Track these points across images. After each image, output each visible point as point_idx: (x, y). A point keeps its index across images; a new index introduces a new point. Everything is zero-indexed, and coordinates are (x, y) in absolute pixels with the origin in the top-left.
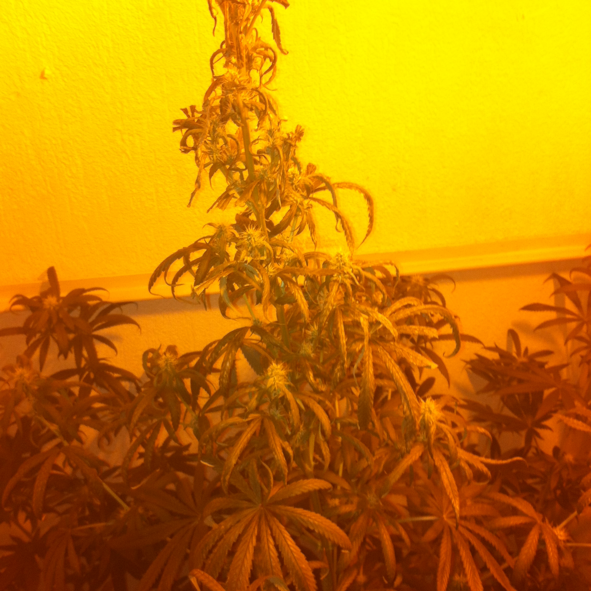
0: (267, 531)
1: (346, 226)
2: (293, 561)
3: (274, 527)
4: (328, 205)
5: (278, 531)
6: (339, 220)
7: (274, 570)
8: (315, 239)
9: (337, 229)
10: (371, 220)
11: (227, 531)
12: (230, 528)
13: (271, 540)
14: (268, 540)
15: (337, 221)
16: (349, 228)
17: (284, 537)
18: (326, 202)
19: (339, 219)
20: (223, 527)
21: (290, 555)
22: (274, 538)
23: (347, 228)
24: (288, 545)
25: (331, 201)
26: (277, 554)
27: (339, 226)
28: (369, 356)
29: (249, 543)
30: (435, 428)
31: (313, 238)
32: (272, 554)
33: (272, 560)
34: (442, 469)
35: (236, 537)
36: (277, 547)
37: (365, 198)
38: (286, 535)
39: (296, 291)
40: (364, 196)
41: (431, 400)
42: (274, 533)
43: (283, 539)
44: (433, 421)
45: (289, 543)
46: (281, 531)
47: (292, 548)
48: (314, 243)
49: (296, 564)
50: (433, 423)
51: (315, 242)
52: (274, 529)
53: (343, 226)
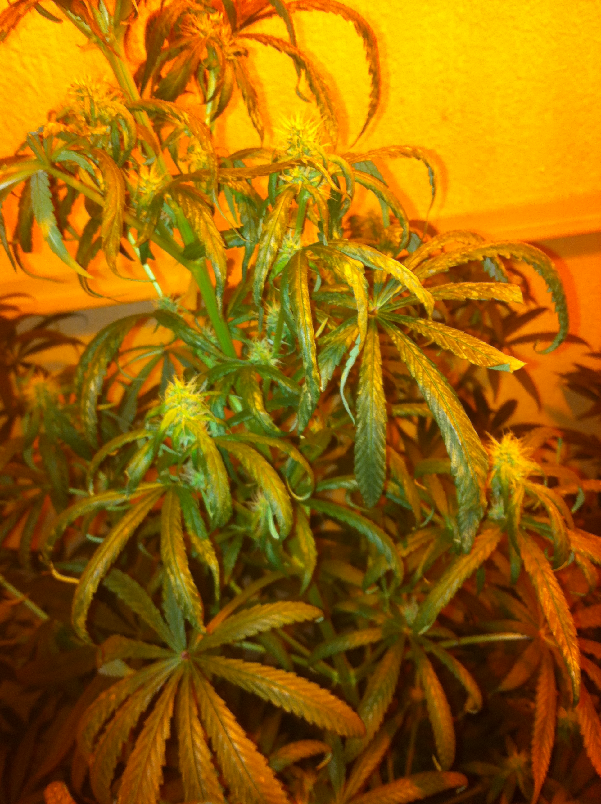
0: (190, 708)
1: (317, 83)
2: (241, 770)
3: (204, 702)
4: (276, 43)
5: (211, 711)
6: (303, 73)
7: (204, 788)
8: (258, 121)
9: (299, 94)
10: (376, 82)
11: (122, 704)
12: (126, 700)
13: (198, 728)
14: (192, 727)
15: (299, 75)
16: (324, 89)
17: (222, 723)
18: (272, 37)
19: (302, 70)
20: (113, 697)
21: (234, 759)
22: (203, 723)
23: (319, 88)
24: (230, 740)
25: (284, 34)
26: (209, 756)
27: (304, 86)
28: (374, 354)
29: (156, 732)
30: (523, 494)
31: (255, 119)
32: (199, 756)
33: (199, 768)
34: (538, 580)
35: (136, 718)
36: (209, 743)
37: (358, 33)
38: (226, 720)
39: (197, 211)
40: (355, 26)
41: (512, 439)
42: (203, 713)
43: (220, 726)
44: (518, 479)
45: (232, 735)
46: (216, 711)
47: (237, 746)
48: (259, 131)
49: (245, 777)
50: (518, 485)
51: (260, 128)
52: (203, 707)
53: (311, 86)
